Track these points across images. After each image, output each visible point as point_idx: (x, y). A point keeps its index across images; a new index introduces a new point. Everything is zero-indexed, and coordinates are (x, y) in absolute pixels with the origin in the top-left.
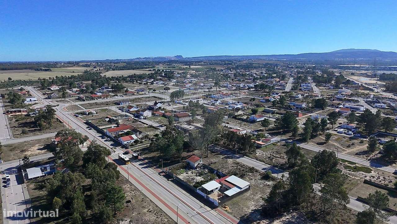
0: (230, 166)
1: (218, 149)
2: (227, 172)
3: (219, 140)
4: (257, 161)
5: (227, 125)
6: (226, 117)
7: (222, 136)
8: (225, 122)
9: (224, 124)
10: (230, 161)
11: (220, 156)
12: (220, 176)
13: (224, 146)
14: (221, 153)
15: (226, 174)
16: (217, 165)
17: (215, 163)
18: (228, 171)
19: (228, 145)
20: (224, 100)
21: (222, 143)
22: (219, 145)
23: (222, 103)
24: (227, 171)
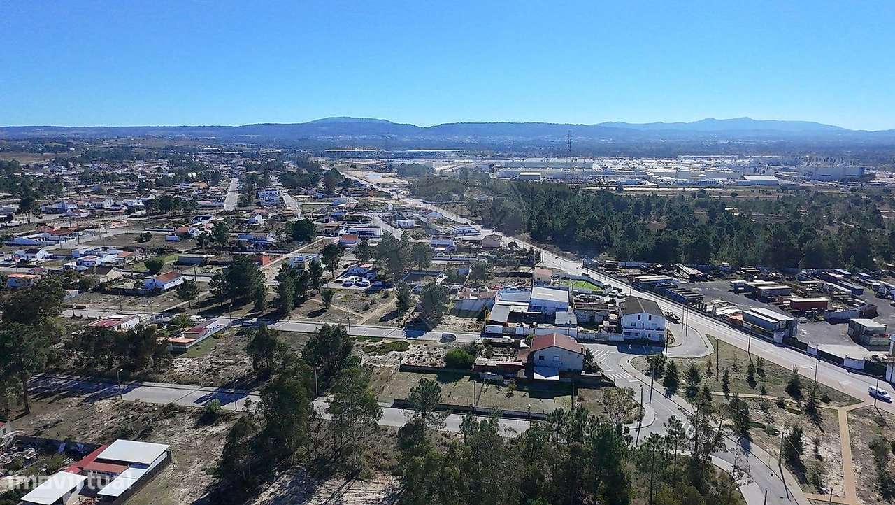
0: (104, 417)
1: (60, 382)
2: (100, 436)
3: (58, 359)
4: (179, 386)
5: (78, 313)
6: (73, 292)
7: (68, 346)
8: (71, 307)
9: (68, 313)
10: (104, 405)
11: (71, 399)
12: (77, 453)
13: (79, 370)
14: (73, 392)
15: (95, 442)
16: (64, 427)
17: (58, 422)
18: (101, 433)
19: (89, 365)
20: (57, 246)
21: (70, 362)
22: (61, 371)
23: (55, 257)
24: (97, 435)
